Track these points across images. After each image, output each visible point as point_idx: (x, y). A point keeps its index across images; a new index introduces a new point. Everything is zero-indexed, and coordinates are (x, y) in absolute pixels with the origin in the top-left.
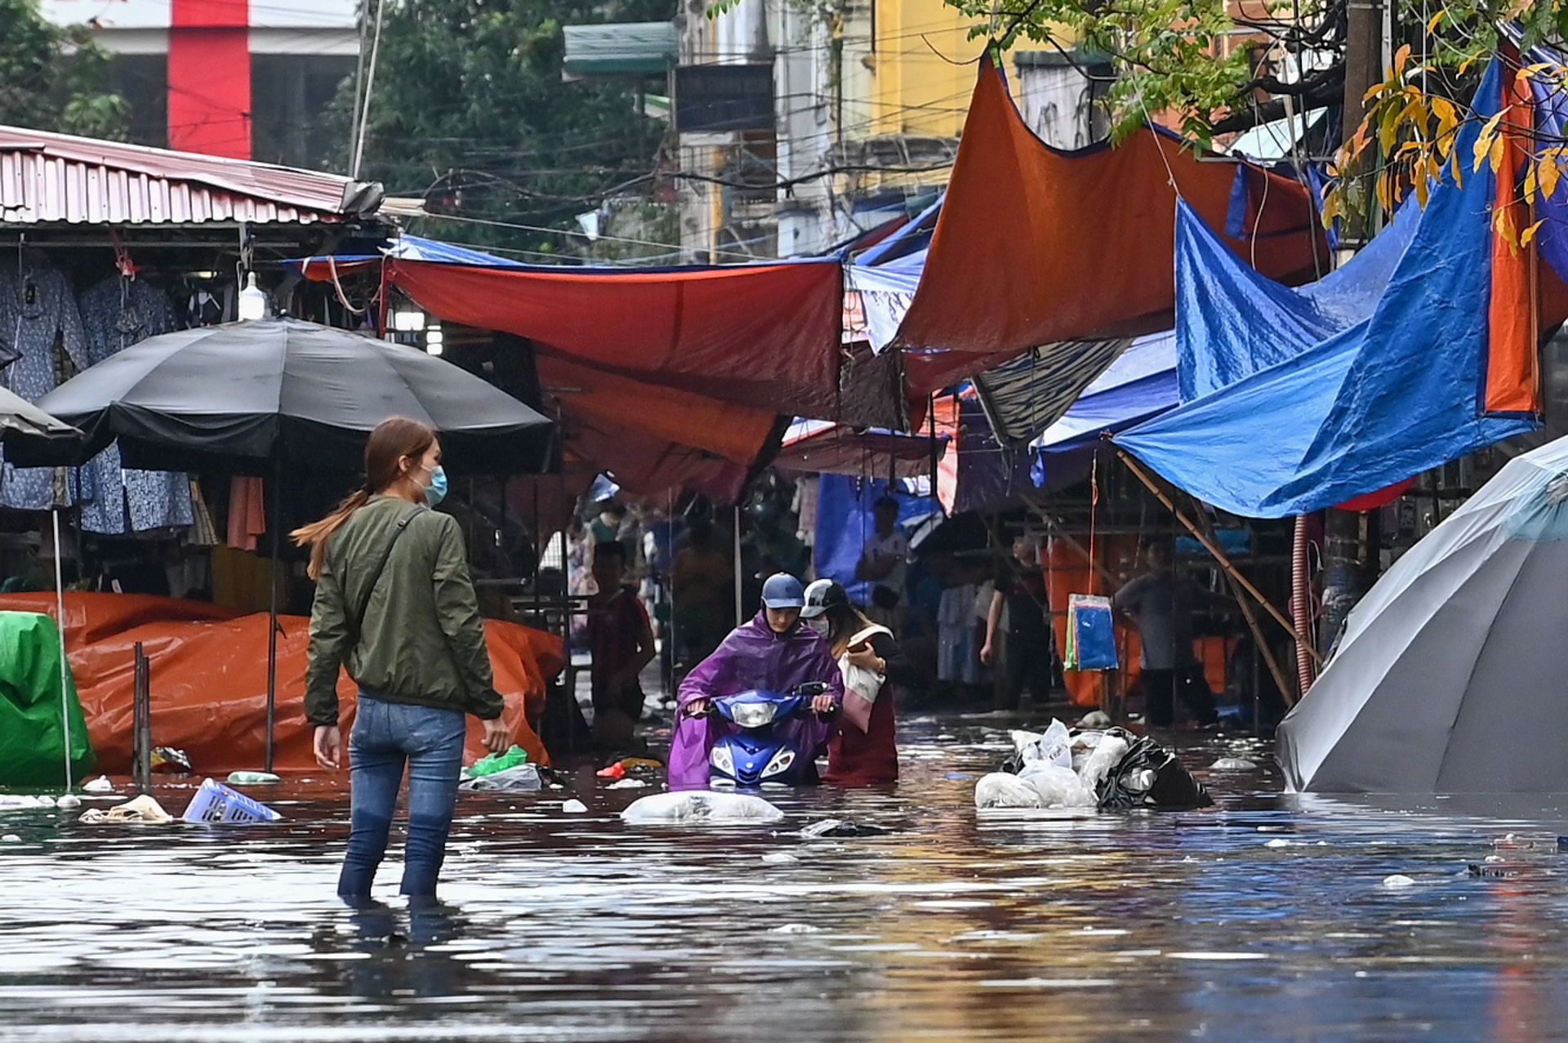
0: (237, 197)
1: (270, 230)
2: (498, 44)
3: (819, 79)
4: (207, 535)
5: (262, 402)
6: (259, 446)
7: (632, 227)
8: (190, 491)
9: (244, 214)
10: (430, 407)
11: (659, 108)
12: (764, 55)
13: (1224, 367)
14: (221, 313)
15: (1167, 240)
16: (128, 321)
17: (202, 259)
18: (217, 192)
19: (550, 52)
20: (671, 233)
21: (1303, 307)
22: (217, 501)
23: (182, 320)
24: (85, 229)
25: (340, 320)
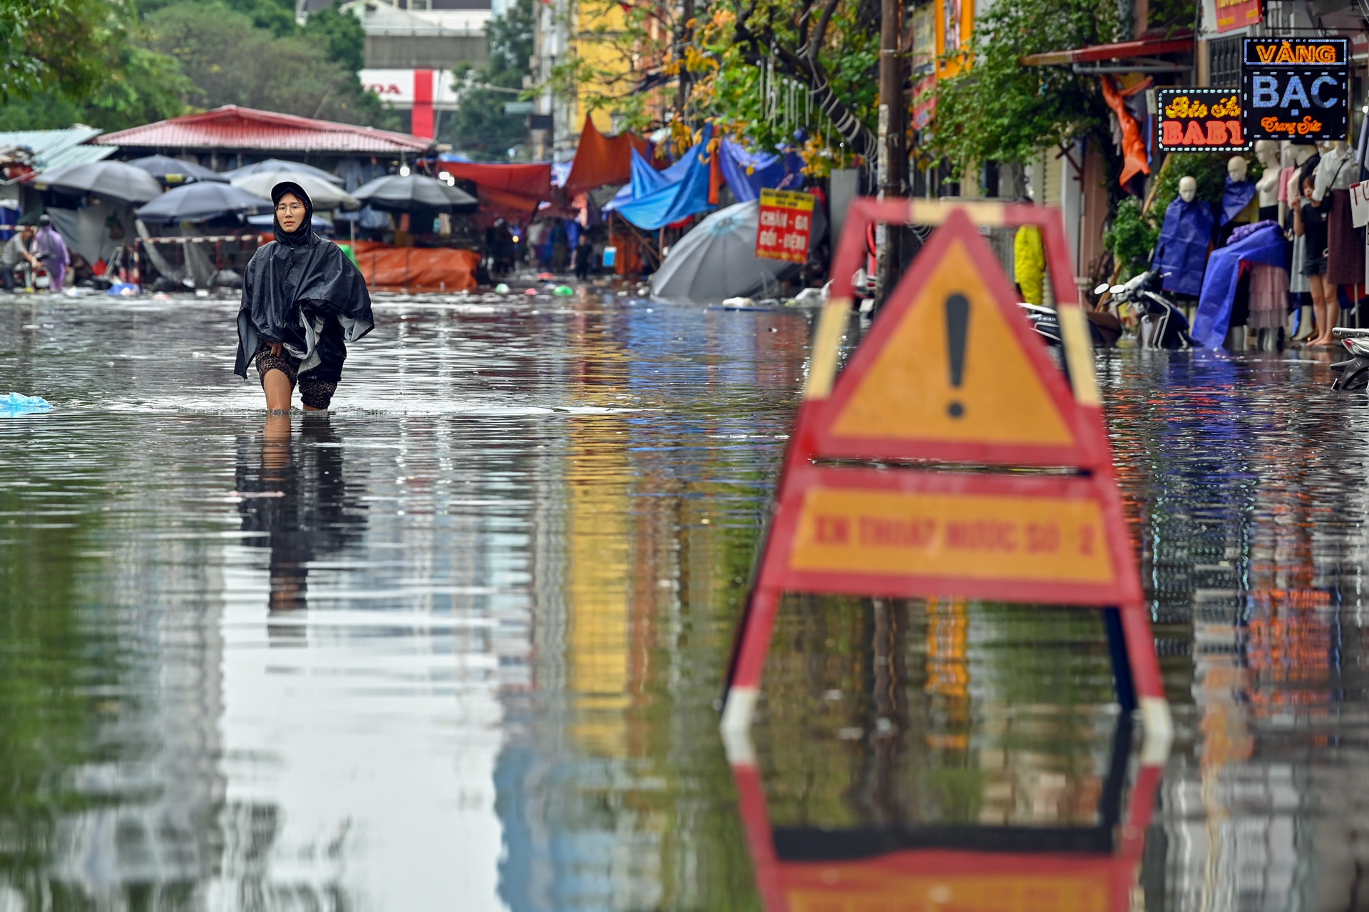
0: (401, 144)
1: (410, 153)
2: (491, 108)
3: (564, 118)
4: (392, 227)
5: (406, 195)
6: (406, 206)
7: (522, 153)
8: (389, 217)
9: (404, 149)
10: (450, 197)
11: (527, 123)
12: (552, 111)
13: (643, 188)
14: (396, 173)
15: (629, 157)
16: (374, 174)
17: (393, 159)
18: (397, 143)
19: (503, 110)
20: (531, 155)
21: (663, 176)
22: (397, 220)
23: (388, 173)
24: (364, 152)
25: (427, 175)
